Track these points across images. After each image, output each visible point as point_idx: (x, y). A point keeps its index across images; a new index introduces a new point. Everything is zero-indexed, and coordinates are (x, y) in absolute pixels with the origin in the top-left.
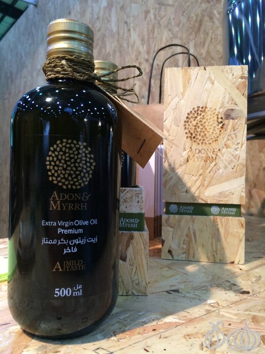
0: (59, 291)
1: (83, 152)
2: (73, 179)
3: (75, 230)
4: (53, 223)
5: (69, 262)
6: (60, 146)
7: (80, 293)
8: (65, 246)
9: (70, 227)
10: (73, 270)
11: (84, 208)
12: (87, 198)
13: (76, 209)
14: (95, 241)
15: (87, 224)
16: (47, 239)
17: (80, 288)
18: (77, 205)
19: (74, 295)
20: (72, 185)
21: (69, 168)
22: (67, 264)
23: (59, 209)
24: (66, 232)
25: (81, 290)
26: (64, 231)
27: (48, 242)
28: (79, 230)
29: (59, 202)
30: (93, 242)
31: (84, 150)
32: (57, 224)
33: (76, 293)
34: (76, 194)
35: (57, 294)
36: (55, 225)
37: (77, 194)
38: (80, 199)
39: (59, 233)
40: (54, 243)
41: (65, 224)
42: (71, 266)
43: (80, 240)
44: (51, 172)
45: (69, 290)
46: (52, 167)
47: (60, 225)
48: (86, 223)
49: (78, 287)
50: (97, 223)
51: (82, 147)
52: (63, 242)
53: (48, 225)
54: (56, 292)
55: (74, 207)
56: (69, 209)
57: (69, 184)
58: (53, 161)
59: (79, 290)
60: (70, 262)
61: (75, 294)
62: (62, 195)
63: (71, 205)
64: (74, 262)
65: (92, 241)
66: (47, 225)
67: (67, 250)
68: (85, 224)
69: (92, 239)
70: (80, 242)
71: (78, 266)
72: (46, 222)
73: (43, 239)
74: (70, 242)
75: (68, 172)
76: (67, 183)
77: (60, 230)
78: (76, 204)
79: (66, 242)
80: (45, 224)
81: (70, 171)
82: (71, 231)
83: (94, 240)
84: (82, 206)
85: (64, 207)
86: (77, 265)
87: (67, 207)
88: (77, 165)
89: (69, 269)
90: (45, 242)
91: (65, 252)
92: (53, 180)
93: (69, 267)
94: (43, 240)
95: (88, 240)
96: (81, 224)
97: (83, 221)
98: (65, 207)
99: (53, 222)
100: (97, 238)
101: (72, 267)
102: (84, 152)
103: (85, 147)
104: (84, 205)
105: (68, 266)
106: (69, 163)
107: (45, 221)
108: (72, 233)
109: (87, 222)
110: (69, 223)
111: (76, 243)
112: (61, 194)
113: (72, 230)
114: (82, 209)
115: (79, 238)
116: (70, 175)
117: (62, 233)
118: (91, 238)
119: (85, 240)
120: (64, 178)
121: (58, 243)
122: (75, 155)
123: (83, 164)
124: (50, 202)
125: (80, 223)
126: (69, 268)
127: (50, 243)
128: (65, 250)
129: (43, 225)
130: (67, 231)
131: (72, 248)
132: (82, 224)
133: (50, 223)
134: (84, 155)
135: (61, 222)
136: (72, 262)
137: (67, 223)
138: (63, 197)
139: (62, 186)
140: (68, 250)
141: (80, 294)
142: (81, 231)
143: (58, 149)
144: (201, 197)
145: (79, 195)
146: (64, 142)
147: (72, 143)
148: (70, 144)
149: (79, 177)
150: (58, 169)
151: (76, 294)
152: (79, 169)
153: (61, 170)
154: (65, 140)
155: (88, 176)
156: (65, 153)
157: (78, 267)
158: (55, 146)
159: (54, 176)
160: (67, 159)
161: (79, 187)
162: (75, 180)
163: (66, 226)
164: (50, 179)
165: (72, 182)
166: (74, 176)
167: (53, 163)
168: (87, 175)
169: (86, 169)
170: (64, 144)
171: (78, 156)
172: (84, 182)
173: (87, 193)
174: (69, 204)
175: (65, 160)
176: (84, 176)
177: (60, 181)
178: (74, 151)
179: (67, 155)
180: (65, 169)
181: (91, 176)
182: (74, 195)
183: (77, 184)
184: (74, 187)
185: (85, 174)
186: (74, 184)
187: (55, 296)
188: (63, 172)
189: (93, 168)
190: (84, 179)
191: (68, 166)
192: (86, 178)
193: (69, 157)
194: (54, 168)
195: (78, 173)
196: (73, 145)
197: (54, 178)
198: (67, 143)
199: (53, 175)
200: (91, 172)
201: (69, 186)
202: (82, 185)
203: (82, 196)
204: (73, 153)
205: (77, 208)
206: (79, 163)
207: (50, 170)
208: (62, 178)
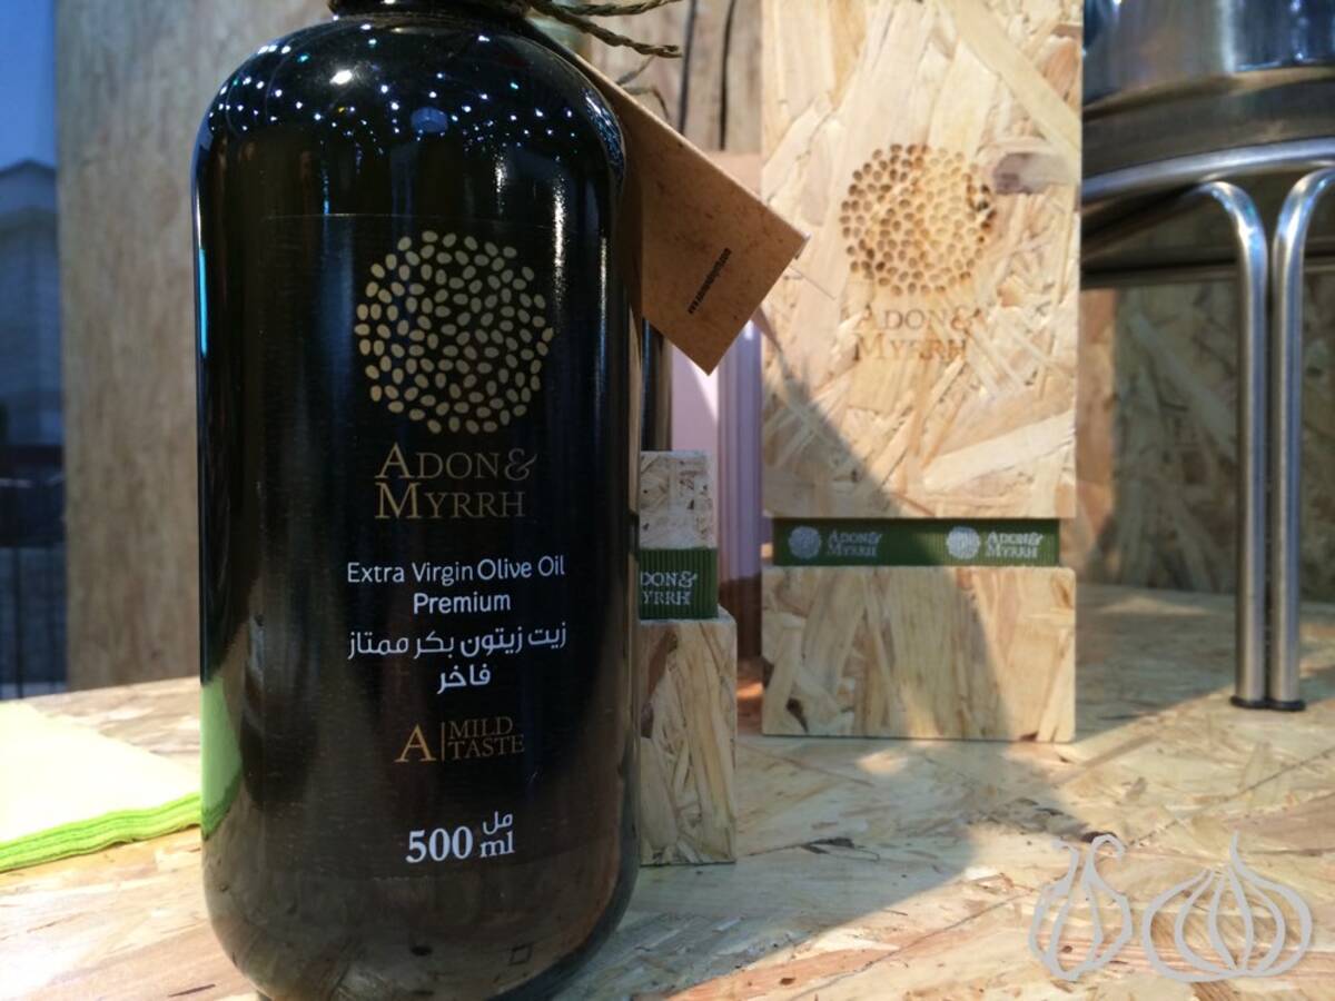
0: (425, 840)
1: (504, 285)
2: (465, 393)
3: (482, 598)
4: (391, 574)
5: (460, 725)
6: (412, 258)
7: (507, 847)
8: (442, 664)
9: (461, 588)
10: (478, 755)
11: (512, 510)
12: (523, 473)
13: (481, 515)
14: (560, 642)
15: (527, 573)
16: (369, 637)
17: (504, 824)
18: (486, 499)
19: (484, 854)
20: (463, 418)
21: (450, 351)
22: (455, 735)
23: (415, 515)
24: (445, 608)
25: (510, 834)
26: (436, 604)
27: (375, 647)
28: (496, 598)
29: (413, 486)
30: (550, 645)
31: (508, 276)
32: (409, 574)
33: (493, 844)
34: (480, 455)
35: (416, 853)
36: (402, 580)
37: (485, 455)
38: (495, 473)
39: (416, 611)
40: (399, 650)
41: (439, 573)
42: (468, 741)
43: (501, 637)
44: (378, 366)
45: (463, 834)
46: (379, 348)
47: (419, 578)
48: (524, 570)
49: (500, 822)
50: (563, 573)
51: (498, 264)
52: (436, 645)
53: (370, 580)
54: (413, 845)
55: (473, 507)
56: (456, 515)
57: (452, 413)
58: (384, 319)
59: (502, 834)
60: (466, 723)
61: (488, 848)
62: (426, 458)
63: (462, 500)
64: (480, 724)
65: (548, 640)
66: (367, 580)
67: (451, 677)
68: (520, 574)
69: (547, 633)
70: (502, 645)
71: (496, 739)
72: (364, 570)
73: (355, 637)
74: (463, 644)
75: (445, 365)
76: (442, 409)
77: (421, 600)
78: (481, 495)
79: (447, 645)
80: (361, 575)
81: (454, 360)
82: (466, 602)
83: (552, 636)
84: (505, 504)
85: (436, 507)
86: (493, 737)
87: (446, 508)
88: (481, 336)
89: (463, 752)
90: (360, 650)
91: (444, 685)
92: (385, 400)
93: (460, 745)
94: (353, 641)
95: (533, 639)
96: (503, 574)
97: (513, 561)
98: (439, 509)
99: (390, 569)
100: (564, 631)
101: (473, 742)
102: (510, 286)
103: (509, 264)
104: (512, 498)
105: (457, 739)
106: (448, 330)
107: (357, 564)
108: (470, 609)
109: (526, 567)
110: (457, 569)
111: (488, 650)
112: (422, 456)
113: (468, 598)
114: (505, 514)
115: (497, 630)
116: (454, 376)
117: (431, 610)
118: (541, 631)
119: (520, 636)
120: (431, 389)
121: (413, 649)
122: (471, 296)
123: (505, 334)
124: (379, 487)
125: (500, 569)
126: (463, 750)
127: (383, 653)
128: (443, 676)
129: (350, 580)
130: (449, 604)
131: (472, 667)
132: (506, 576)
133: (381, 574)
134: (506, 295)
135: (424, 565)
136: (471, 725)
137: (447, 572)
138: (431, 466)
139: (423, 423)
140: (456, 680)
141: (506, 849)
142: (505, 600)
143: (405, 273)
144: (907, 496)
145: (491, 459)
146: (425, 244)
147: (459, 245)
148: (451, 251)
149: (491, 388)
150: (407, 356)
151: (493, 850)
152: (491, 352)
153: (418, 359)
154: (429, 236)
155: (527, 384)
156: (431, 288)
157: (496, 746)
158: (391, 261)
159: (392, 383)
160: (443, 312)
161: (490, 427)
162: (476, 397)
163: (446, 581)
164: (376, 393)
165: (462, 408)
166: (470, 381)
167: (384, 331)
168: (520, 379)
169: (517, 354)
170: (427, 252)
171: (483, 301)
172: (509, 406)
173: (523, 452)
174: (456, 495)
175: (432, 316)
176: (511, 384)
177: (416, 404)
178: (468, 282)
179: (442, 296)
180: (435, 355)
181: (535, 383)
182: (474, 459)
183: (483, 412)
184: (472, 427)
185: (512, 373)
186: (472, 415)
187: (410, 859)
188: (428, 365)
189: (543, 349)
190: (512, 395)
191: (446, 341)
192: (519, 391)
193: (449, 303)
194: (388, 352)
195: (484, 368)
196: (462, 258)
197: (392, 392)
198: (439, 247)
199: (385, 379)
200: (536, 367)
201: (454, 424)
202: (505, 417)
203: (504, 461)
204: (465, 290)
205: (485, 510)
206: (489, 330)
207: (374, 360)
208: (422, 392)
